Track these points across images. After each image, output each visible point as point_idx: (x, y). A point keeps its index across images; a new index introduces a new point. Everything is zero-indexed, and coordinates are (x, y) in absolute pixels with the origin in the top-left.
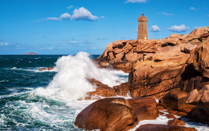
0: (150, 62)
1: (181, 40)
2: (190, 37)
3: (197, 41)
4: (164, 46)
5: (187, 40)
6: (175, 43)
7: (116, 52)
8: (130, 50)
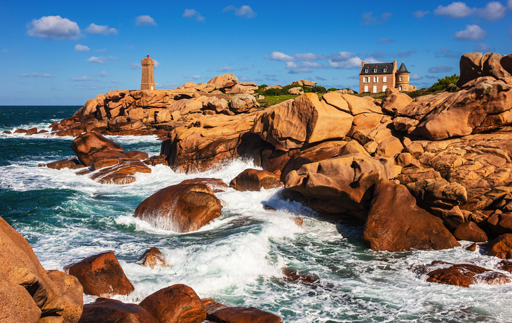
0: (199, 129)
1: (198, 90)
2: (210, 86)
3: (220, 92)
4: (176, 98)
5: (207, 91)
6: (191, 95)
7: (110, 106)
8: (130, 105)
